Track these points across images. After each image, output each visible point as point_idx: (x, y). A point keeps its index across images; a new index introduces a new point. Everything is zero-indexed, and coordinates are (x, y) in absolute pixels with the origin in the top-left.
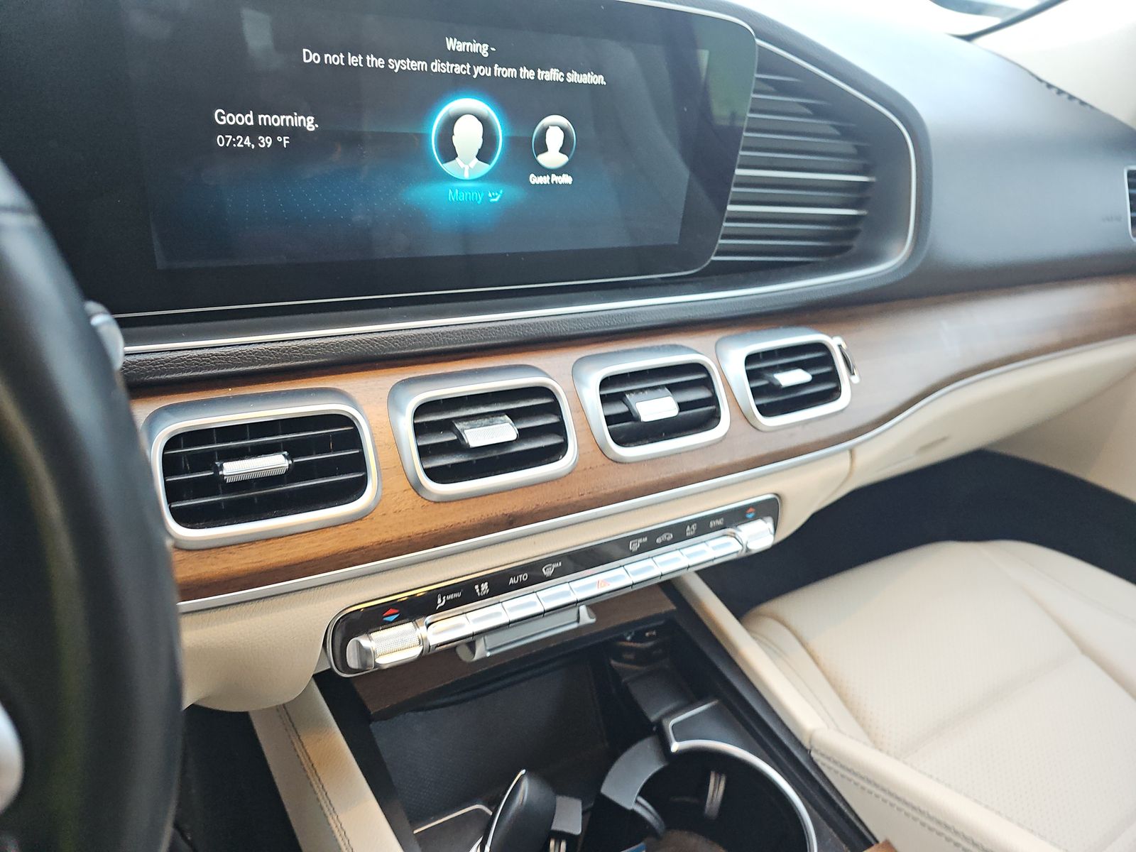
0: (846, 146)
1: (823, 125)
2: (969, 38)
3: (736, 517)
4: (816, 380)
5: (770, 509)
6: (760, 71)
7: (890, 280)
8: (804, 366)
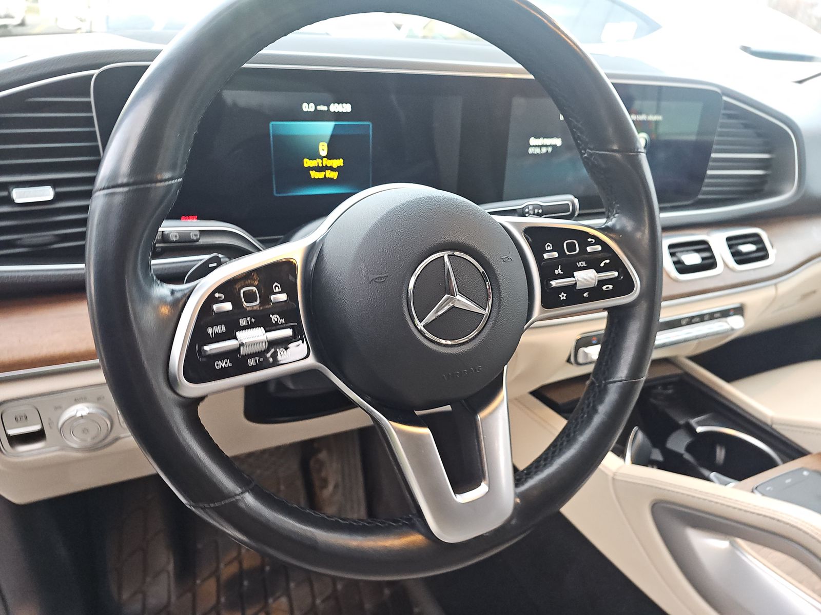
0: (760, 141)
1: (750, 131)
2: (800, 82)
3: (725, 314)
4: (758, 250)
5: (739, 310)
6: (725, 108)
7: (789, 203)
8: (752, 243)
